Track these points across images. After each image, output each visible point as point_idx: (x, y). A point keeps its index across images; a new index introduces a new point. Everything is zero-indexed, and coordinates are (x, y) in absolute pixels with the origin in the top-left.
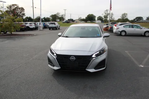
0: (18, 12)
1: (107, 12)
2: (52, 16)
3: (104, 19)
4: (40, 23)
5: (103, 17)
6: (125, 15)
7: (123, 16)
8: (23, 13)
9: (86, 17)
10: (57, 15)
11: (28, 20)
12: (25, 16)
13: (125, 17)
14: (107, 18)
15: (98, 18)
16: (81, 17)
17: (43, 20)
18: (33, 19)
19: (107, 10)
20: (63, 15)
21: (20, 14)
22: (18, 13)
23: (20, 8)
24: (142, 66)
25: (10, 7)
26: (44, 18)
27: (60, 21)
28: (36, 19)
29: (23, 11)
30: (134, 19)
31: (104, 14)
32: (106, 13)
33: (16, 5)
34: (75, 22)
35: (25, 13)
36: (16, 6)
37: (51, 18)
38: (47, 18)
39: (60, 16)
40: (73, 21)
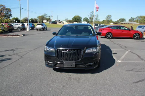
1: (93, 13)
2: (39, 17)
3: (90, 20)
4: (27, 24)
5: (89, 19)
6: (109, 16)
7: (107, 17)
8: (9, 13)
9: (72, 19)
10: (44, 16)
11: (15, 21)
12: (12, 17)
13: (110, 18)
14: (93, 19)
15: (84, 19)
16: (67, 19)
17: (31, 21)
18: (20, 19)
19: (92, 12)
20: (50, 16)
21: (7, 15)
22: (5, 13)
23: (6, 9)
24: (120, 61)
26: (32, 19)
27: (47, 22)
28: (23, 20)
29: (10, 12)
30: (118, 21)
31: (90, 15)
32: (91, 15)
33: (3, 6)
34: (62, 23)
35: (11, 14)
36: (2, 7)
37: (38, 19)
38: (34, 19)
39: (47, 17)
40: (60, 23)
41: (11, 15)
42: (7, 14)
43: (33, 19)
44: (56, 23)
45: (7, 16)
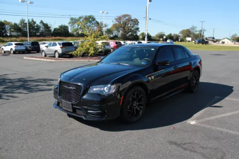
0: (129, 25)
2: (183, 32)
8: (136, 26)
10: (191, 31)
12: (139, 31)
20: (201, 31)
22: (130, 27)
23: (132, 20)
25: (120, 18)
27: (192, 41)
29: (137, 24)
33: (128, 15)
34: (220, 42)
35: (139, 27)
36: (127, 18)
37: (181, 35)
38: (174, 34)
39: (196, 31)
40: (214, 42)
41: (138, 29)
42: (133, 27)
43: (172, 35)
44: (207, 43)
45: (133, 30)
